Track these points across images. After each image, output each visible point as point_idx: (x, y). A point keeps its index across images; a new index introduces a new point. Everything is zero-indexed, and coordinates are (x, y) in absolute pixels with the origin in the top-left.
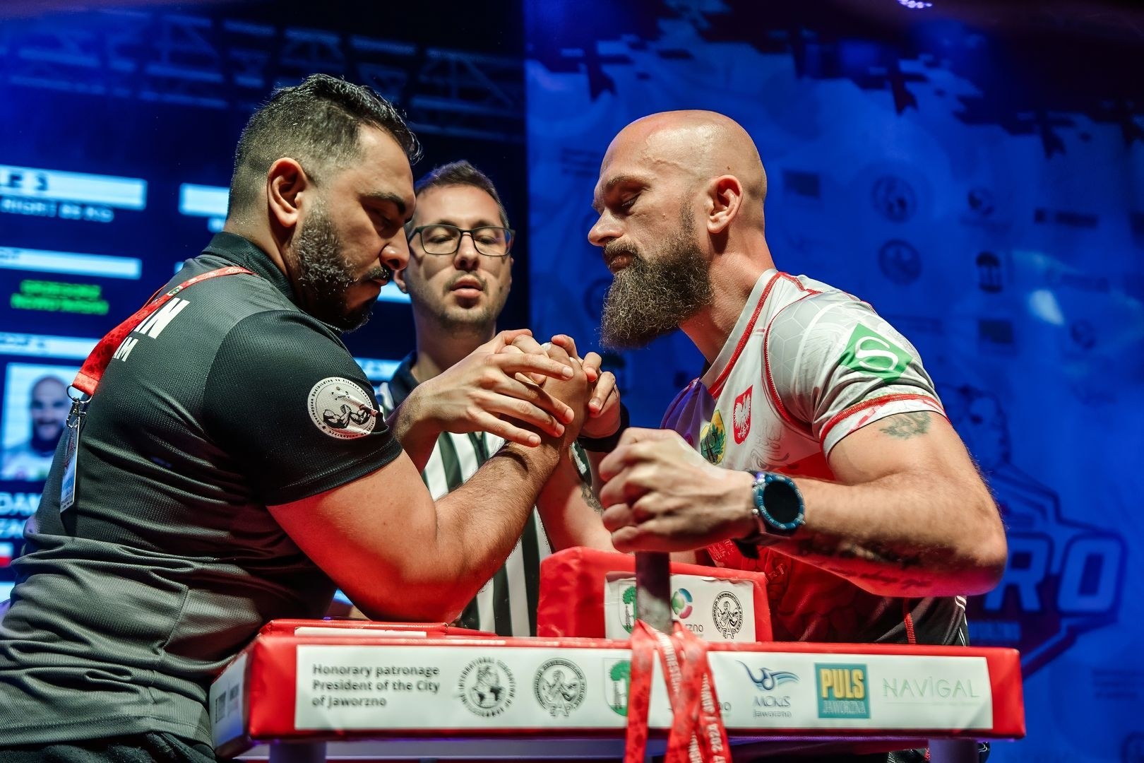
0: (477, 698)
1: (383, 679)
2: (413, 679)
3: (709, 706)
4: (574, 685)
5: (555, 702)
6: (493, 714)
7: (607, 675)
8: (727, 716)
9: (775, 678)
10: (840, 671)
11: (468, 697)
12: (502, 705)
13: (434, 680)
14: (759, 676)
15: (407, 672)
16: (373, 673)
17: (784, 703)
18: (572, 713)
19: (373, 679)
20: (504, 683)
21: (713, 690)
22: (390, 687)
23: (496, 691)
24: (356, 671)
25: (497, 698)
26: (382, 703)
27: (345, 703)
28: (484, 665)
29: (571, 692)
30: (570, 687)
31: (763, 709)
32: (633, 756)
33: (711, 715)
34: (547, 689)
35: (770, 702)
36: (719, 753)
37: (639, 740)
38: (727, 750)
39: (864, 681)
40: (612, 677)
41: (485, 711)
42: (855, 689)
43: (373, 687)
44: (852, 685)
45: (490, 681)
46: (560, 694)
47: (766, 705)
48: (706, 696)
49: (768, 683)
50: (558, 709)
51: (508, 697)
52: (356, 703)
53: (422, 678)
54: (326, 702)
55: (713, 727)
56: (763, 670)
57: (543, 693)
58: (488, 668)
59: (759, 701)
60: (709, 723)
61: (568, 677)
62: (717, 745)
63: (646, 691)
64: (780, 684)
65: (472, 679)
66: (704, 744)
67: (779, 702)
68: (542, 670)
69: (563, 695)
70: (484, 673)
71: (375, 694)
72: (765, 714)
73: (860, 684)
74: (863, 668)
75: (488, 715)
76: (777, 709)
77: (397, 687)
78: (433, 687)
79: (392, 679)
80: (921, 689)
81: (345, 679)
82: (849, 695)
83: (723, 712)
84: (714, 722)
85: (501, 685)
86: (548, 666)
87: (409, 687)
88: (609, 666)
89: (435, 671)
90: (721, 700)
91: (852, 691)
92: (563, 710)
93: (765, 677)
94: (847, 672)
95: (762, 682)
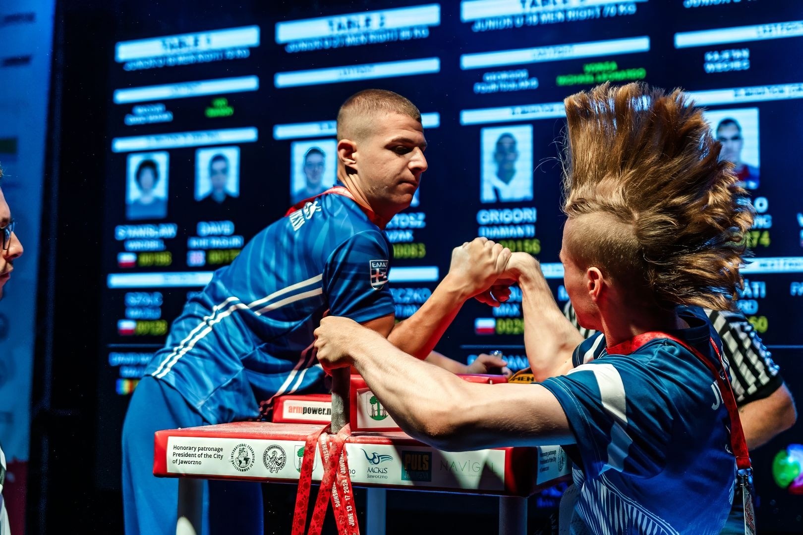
0: (239, 463)
1: (201, 452)
2: (212, 453)
3: (343, 470)
4: (281, 458)
5: (272, 466)
6: (245, 470)
7: (296, 454)
8: (353, 476)
9: (380, 458)
10: (416, 456)
11: (235, 461)
12: (249, 466)
13: (221, 453)
14: (371, 457)
15: (210, 449)
16: (197, 449)
17: (384, 471)
18: (279, 471)
19: (197, 453)
20: (250, 456)
21: (346, 463)
22: (203, 456)
23: (246, 460)
24: (190, 449)
25: (246, 463)
26: (200, 463)
27: (186, 462)
28: (242, 447)
29: (280, 462)
30: (279, 459)
31: (372, 474)
32: (302, 493)
33: (344, 475)
34: (269, 459)
35: (376, 470)
36: (347, 494)
37: (306, 486)
38: (351, 492)
39: (430, 461)
40: (298, 455)
41: (242, 468)
42: (424, 465)
43: (197, 456)
44: (422, 463)
45: (244, 454)
46: (275, 462)
47: (374, 472)
48: (342, 465)
49: (376, 460)
50: (273, 469)
51: (251, 463)
52: (190, 462)
53: (216, 452)
54: (178, 462)
55: (345, 481)
56: (373, 454)
57: (267, 461)
58: (243, 448)
59: (370, 470)
60: (342, 479)
61: (279, 454)
62: (346, 490)
63: (312, 461)
64: (382, 461)
65: (236, 454)
66: (340, 489)
67: (381, 470)
68: (267, 450)
69: (276, 462)
70: (241, 451)
71: (197, 459)
72: (373, 477)
73: (427, 463)
74: (430, 454)
75: (243, 471)
76: (380, 474)
77: (206, 456)
78: (220, 456)
79: (204, 452)
80: (462, 468)
81: (186, 451)
82: (420, 469)
83: (351, 475)
84: (346, 478)
85: (248, 457)
86: (270, 448)
87: (210, 456)
88: (298, 449)
89: (222, 449)
90: (350, 468)
91: (422, 466)
92: (276, 469)
93: (375, 457)
94: (420, 456)
95: (373, 460)
